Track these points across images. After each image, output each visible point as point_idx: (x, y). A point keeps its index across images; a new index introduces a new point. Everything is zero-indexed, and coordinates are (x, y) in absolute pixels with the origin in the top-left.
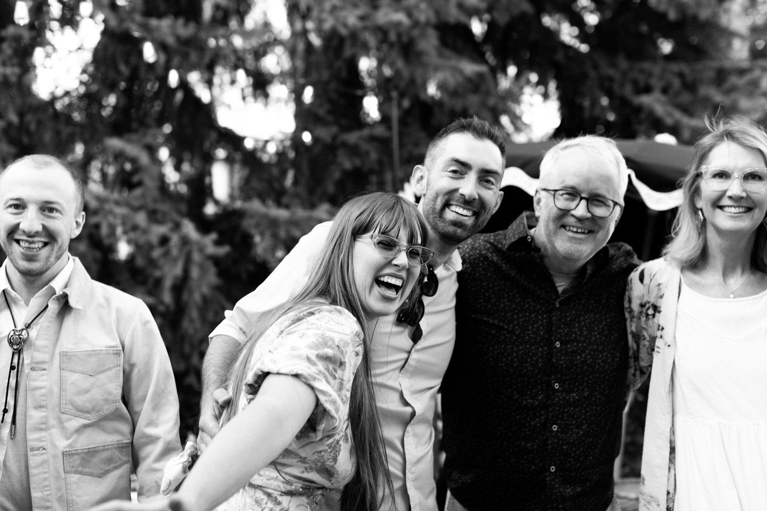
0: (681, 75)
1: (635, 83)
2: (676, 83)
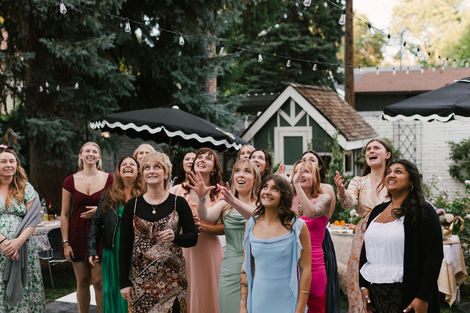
0: (188, 61)
1: (171, 64)
2: (186, 64)
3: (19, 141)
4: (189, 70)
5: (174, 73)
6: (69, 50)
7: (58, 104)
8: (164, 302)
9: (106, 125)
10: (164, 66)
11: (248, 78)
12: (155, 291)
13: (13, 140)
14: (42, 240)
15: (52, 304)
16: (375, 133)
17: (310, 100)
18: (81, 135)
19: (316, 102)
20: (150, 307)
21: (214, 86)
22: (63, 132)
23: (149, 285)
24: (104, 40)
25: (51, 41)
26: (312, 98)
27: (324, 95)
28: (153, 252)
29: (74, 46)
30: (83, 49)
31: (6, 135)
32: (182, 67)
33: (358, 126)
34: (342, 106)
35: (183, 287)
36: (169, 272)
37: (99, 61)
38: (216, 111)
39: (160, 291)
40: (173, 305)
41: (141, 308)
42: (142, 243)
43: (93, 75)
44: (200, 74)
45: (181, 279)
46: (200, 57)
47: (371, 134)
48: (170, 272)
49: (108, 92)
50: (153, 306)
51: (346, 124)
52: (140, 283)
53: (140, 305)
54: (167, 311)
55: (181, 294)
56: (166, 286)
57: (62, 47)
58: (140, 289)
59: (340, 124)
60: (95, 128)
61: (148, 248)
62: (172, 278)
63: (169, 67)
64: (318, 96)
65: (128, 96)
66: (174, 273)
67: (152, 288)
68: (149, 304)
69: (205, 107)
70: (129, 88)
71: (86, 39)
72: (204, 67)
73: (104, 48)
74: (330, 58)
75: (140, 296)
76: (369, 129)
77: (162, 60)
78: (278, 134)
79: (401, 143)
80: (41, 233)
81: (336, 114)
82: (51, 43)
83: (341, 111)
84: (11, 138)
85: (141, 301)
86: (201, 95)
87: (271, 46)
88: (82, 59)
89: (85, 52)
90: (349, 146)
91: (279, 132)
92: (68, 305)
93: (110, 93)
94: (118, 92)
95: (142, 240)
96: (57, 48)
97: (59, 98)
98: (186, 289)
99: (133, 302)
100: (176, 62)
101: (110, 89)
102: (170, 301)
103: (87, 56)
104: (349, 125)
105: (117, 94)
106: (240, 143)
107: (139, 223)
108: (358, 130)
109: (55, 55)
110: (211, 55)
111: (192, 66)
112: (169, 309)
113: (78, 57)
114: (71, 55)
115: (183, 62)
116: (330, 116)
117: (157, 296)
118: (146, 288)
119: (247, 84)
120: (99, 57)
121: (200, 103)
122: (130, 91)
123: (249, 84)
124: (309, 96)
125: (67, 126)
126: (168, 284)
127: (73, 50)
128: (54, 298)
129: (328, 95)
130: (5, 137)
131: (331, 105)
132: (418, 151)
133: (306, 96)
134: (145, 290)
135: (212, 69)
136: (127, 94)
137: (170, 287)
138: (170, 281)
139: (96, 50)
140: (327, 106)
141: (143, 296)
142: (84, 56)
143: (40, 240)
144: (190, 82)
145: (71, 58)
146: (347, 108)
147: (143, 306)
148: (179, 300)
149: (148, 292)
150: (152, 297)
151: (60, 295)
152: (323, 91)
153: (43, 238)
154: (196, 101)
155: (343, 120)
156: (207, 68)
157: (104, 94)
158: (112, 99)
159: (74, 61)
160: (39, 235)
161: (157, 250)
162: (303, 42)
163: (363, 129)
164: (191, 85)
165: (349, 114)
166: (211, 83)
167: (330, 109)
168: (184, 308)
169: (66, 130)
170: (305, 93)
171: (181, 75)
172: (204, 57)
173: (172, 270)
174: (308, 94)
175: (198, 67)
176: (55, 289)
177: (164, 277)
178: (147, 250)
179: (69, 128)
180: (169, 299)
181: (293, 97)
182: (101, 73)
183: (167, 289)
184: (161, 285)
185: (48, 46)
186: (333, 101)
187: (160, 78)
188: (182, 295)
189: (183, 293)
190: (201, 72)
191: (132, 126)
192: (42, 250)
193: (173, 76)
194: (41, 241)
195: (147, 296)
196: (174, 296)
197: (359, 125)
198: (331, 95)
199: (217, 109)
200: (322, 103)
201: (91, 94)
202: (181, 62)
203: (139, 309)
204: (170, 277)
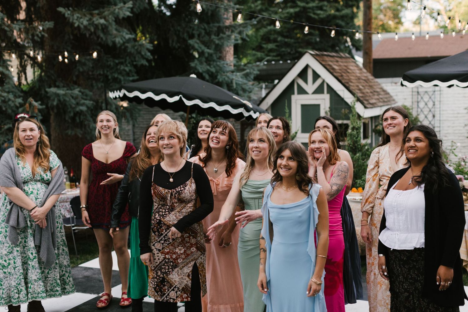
0: (205, 29)
1: (188, 32)
2: (203, 32)
3: (40, 110)
4: (206, 38)
5: (191, 42)
6: (87, 19)
7: (77, 73)
8: (183, 267)
9: (125, 95)
10: (181, 34)
11: (264, 46)
12: (174, 256)
13: (33, 109)
14: (65, 207)
15: (76, 269)
16: (394, 100)
17: (328, 67)
18: (100, 104)
19: (333, 69)
20: (170, 272)
21: (231, 54)
22: (83, 101)
23: (168, 251)
24: (121, 8)
25: (69, 10)
26: (329, 65)
27: (342, 62)
28: (172, 219)
29: (92, 15)
30: (101, 18)
31: (27, 105)
32: (199, 35)
33: (376, 94)
34: (361, 73)
35: (202, 252)
36: (187, 238)
37: (116, 30)
38: (233, 79)
39: (180, 255)
40: (192, 270)
41: (161, 272)
42: (161, 210)
43: (110, 44)
44: (217, 42)
45: (200, 245)
46: (217, 25)
47: (389, 101)
48: (189, 237)
49: (125, 61)
50: (173, 271)
51: (364, 91)
52: (160, 248)
53: (160, 270)
54: (187, 275)
55: (200, 258)
56: (185, 251)
57: (80, 16)
58: (160, 255)
59: (358, 91)
60: (114, 97)
61: (166, 215)
62: (190, 243)
63: (186, 36)
64: (336, 63)
65: (146, 65)
66: (192, 238)
67: (171, 253)
68: (168, 269)
69: (222, 75)
70: (146, 57)
71: (103, 8)
72: (221, 35)
73: (121, 16)
74: (348, 24)
75: (160, 261)
76: (387, 96)
77: (179, 28)
78: (296, 102)
79: (419, 110)
80: (63, 200)
81: (353, 81)
82: (69, 12)
83: (359, 78)
84: (32, 107)
85: (161, 266)
86: (218, 63)
87: (288, 13)
88: (100, 28)
89: (102, 21)
90: (367, 113)
91: (296, 100)
92: (91, 270)
93: (127, 62)
94: (135, 61)
95: (161, 207)
96: (75, 17)
97: (78, 68)
98: (204, 254)
99: (154, 267)
100: (193, 30)
101: (128, 58)
102: (189, 266)
103: (105, 25)
104: (367, 93)
105: (135, 63)
106: (257, 111)
107: (157, 191)
108: (376, 97)
109: (72, 24)
110: (228, 23)
111: (209, 34)
112: (189, 273)
113: (96, 27)
114: (89, 24)
115: (200, 30)
116: (347, 83)
117: (176, 261)
118: (166, 253)
119: (263, 52)
120: (117, 26)
121: (217, 72)
122: (148, 60)
123: (266, 52)
124: (327, 64)
125: (86, 95)
126: (187, 249)
127: (90, 19)
128: (77, 263)
129: (346, 62)
130: (26, 106)
131: (348, 72)
132: (437, 117)
133: (323, 63)
134: (165, 255)
135: (229, 36)
136: (145, 63)
137: (188, 252)
138: (188, 246)
139: (114, 19)
140: (344, 73)
141: (163, 260)
142: (102, 25)
143: (63, 207)
144: (207, 50)
145: (89, 27)
146: (365, 75)
147: (163, 270)
148: (198, 265)
149: (167, 257)
150: (172, 262)
151: (83, 261)
152: (341, 57)
153: (65, 206)
154: (213, 70)
155: (361, 87)
156: (224, 36)
157: (122, 63)
158: (130, 68)
159: (92, 30)
160: (62, 202)
161: (176, 216)
162: (321, 8)
163: (381, 96)
164: (208, 53)
165: (367, 81)
166: (228, 51)
167: (348, 76)
168: (203, 273)
169: (86, 100)
170: (323, 61)
171: (198, 43)
172: (221, 25)
173: (190, 235)
174: (326, 61)
175: (215, 35)
176: (78, 254)
177: (183, 243)
178: (166, 217)
179: (89, 98)
180: (187, 264)
181: (310, 64)
182: (119, 42)
183: (185, 254)
184: (180, 250)
185: (66, 15)
186: (351, 68)
187: (177, 47)
188: (200, 260)
189: (201, 258)
190: (218, 39)
191: (150, 94)
192: (65, 217)
193: (190, 45)
194: (64, 209)
195: (167, 261)
196: (192, 260)
197: (377, 92)
198: (349, 62)
199: (234, 77)
200: (340, 70)
201: (109, 63)
202: (197, 30)
203: (159, 273)
204: (189, 242)
